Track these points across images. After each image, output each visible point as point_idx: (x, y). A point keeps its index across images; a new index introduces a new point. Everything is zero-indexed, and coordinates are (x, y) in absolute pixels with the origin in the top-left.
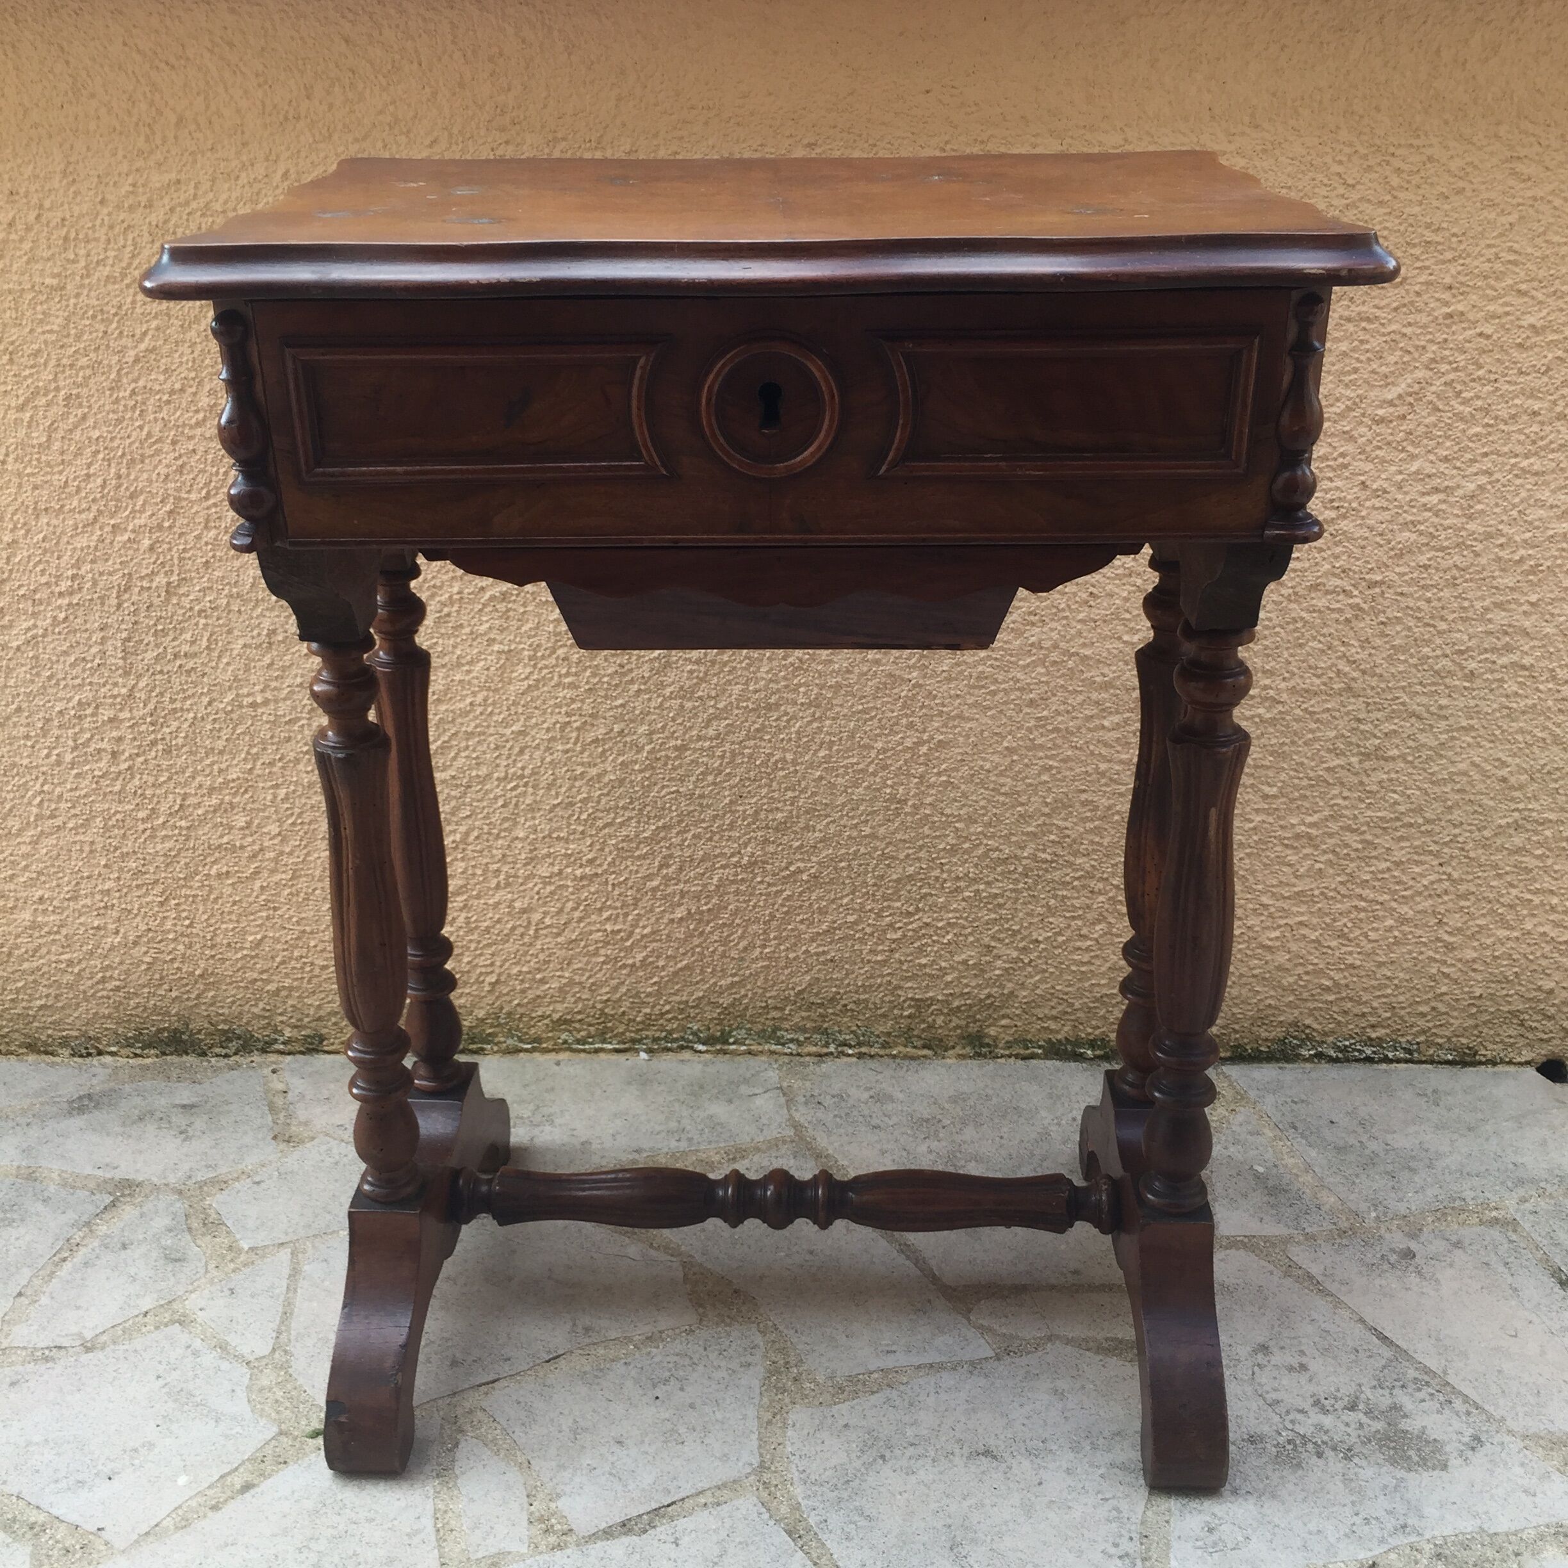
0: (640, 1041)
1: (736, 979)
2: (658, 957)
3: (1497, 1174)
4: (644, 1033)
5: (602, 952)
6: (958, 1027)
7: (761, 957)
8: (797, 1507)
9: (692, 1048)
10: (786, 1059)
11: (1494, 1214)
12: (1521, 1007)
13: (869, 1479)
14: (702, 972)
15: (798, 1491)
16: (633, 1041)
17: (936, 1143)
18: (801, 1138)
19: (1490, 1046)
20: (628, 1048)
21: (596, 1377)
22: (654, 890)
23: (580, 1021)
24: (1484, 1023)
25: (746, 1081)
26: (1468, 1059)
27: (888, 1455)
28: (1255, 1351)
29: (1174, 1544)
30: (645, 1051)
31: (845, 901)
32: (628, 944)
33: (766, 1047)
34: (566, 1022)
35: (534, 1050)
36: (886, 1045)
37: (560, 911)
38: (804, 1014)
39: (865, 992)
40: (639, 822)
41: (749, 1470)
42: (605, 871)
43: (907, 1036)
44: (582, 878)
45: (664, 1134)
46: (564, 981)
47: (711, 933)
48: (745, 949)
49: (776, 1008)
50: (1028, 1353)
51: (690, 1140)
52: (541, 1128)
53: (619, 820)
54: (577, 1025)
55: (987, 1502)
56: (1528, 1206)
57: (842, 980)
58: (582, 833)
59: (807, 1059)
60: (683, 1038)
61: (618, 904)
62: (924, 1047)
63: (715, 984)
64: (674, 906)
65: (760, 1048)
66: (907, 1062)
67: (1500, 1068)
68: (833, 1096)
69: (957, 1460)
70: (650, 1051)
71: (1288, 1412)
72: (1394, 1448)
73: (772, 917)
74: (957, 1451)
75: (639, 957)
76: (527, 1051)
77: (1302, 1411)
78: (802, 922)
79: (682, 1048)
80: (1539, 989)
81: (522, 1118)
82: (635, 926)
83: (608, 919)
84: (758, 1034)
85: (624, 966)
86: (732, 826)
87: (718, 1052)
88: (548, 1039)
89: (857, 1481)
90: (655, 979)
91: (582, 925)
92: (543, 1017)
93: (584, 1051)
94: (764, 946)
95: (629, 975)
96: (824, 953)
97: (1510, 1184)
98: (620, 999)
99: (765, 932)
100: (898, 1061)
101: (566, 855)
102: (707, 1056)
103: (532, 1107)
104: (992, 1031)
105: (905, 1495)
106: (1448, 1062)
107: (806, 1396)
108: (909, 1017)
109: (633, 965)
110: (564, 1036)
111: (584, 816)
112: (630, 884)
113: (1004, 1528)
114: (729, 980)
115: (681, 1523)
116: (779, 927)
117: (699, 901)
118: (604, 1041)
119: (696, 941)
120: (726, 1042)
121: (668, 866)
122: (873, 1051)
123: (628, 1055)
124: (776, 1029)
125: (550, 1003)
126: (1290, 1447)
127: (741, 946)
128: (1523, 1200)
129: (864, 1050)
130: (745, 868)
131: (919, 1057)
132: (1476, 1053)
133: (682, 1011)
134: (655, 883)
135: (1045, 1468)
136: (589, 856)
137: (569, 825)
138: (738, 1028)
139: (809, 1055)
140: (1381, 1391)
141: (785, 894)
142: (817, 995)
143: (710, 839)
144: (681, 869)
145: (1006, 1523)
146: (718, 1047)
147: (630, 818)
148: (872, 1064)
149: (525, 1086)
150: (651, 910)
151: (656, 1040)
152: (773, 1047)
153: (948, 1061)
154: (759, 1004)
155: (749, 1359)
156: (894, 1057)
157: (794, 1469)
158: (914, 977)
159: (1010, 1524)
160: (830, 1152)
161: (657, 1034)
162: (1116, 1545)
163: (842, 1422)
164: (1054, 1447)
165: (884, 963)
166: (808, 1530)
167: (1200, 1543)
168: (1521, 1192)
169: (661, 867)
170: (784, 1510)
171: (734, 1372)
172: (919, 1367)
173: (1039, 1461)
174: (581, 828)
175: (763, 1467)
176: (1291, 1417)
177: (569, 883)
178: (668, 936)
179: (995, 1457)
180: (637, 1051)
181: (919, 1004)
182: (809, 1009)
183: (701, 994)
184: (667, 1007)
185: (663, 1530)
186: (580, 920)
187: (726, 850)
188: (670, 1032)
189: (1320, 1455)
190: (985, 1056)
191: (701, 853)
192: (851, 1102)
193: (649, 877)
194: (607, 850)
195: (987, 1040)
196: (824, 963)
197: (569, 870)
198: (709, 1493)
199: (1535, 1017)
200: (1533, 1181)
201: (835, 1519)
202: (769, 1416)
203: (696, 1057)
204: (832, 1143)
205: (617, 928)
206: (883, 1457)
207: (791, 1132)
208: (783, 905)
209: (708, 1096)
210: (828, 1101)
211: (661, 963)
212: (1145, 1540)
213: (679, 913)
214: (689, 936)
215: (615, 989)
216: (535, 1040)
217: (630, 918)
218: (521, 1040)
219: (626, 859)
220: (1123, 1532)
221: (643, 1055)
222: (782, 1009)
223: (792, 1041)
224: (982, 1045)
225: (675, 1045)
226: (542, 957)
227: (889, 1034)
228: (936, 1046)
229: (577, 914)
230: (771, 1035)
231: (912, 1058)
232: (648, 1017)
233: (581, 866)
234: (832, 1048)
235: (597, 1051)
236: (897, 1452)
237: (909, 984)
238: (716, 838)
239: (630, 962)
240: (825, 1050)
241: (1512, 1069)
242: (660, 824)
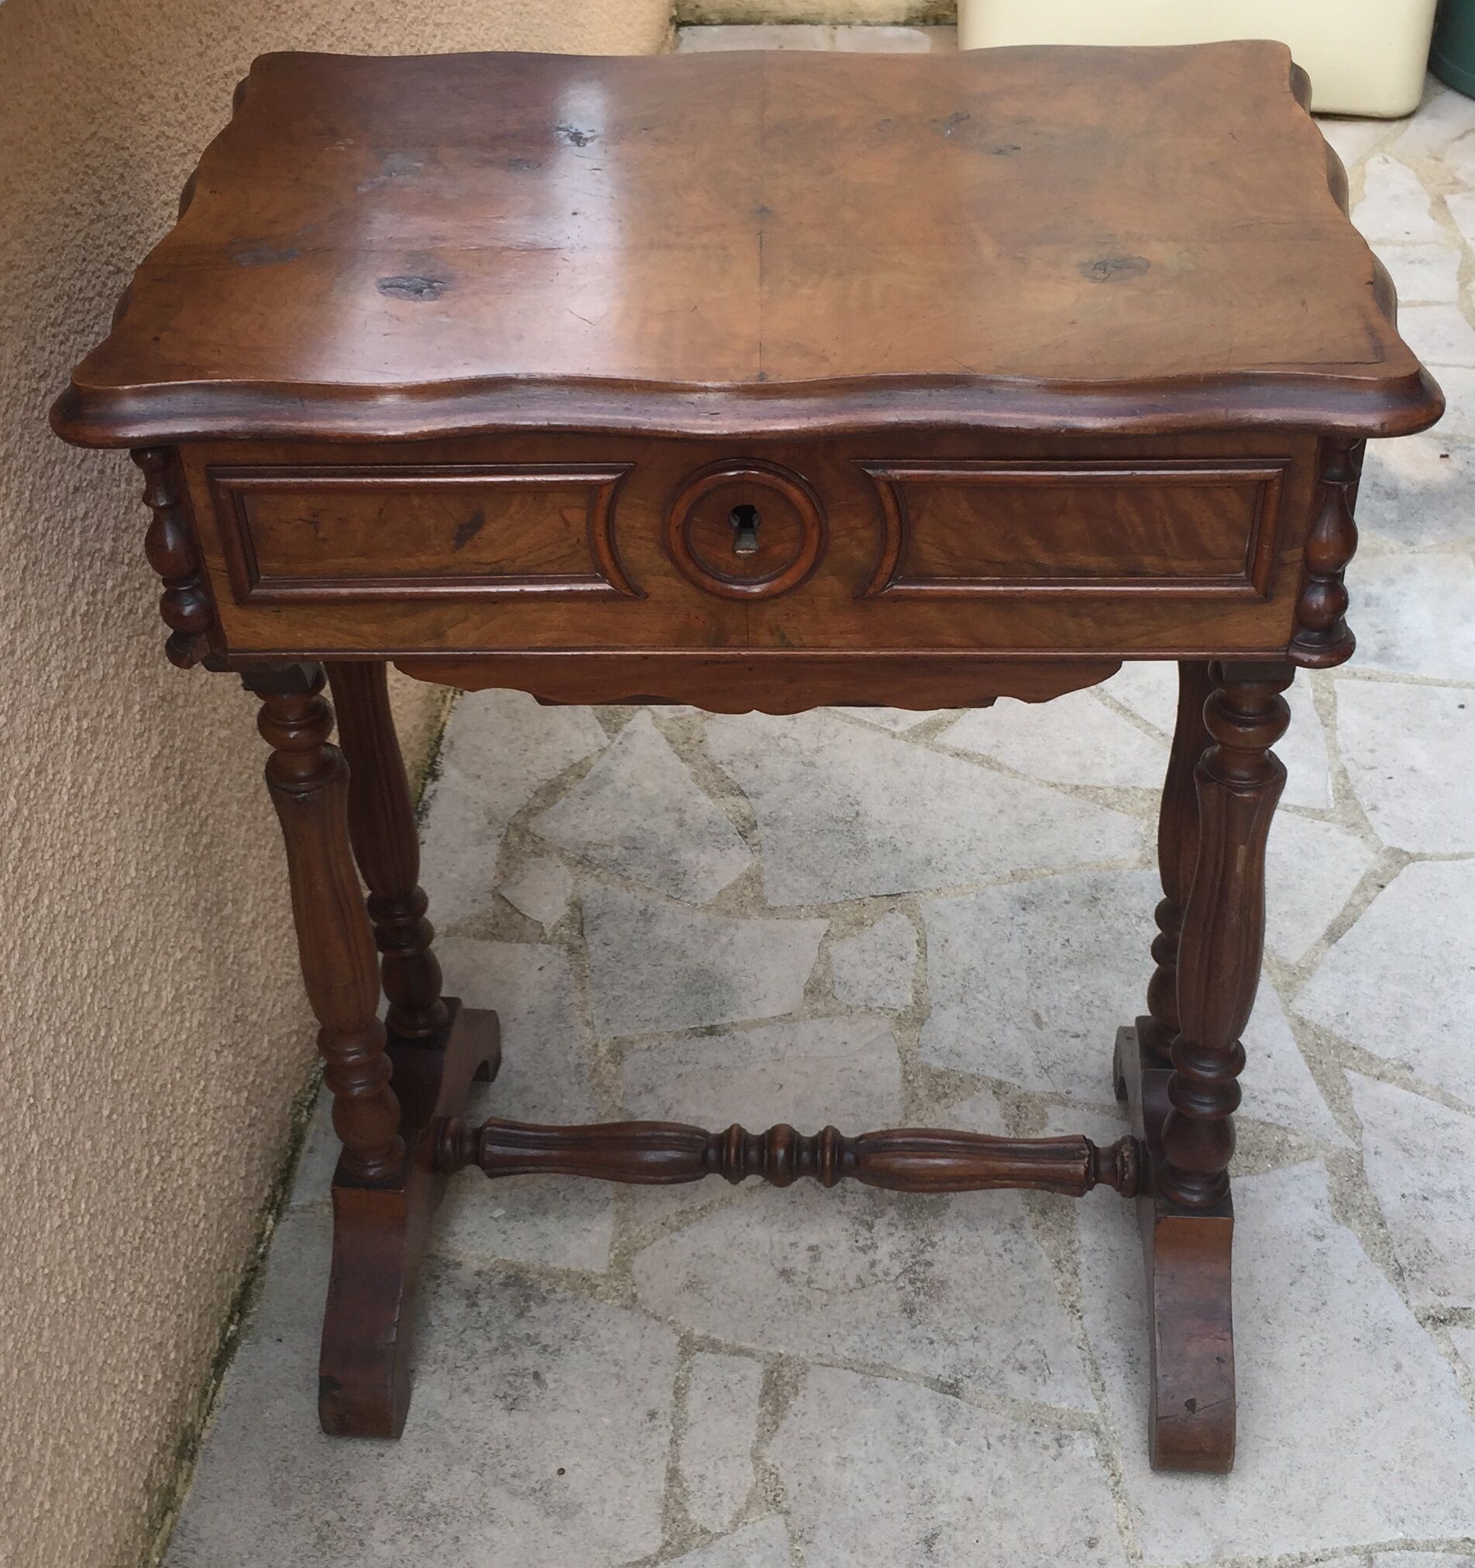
3: (543, 1030)
6: (172, 1456)
11: (603, 1049)
29: (1041, 1400)
50: (778, 1483)
55: (996, 1551)
56: (597, 1023)
71: (874, 1275)
77: (873, 1264)
97: (561, 1025)
104: (188, 1419)
113: (1029, 1540)
126: (919, 1284)
128: (587, 1023)
131: (169, 1533)
135: (948, 1492)
145: (1022, 1538)
159: (1024, 1534)
162: (1045, 1447)
164: (920, 1479)
167: (1039, 1380)
168: (574, 1021)
173: (939, 1496)
176: (880, 1274)
179: (934, 1536)
181: (147, 1483)
189: (929, 1264)
190: (194, 1452)
195: (189, 1434)
200: (559, 1007)
224: (188, 1446)
227: (143, 1550)
228: (170, 1501)
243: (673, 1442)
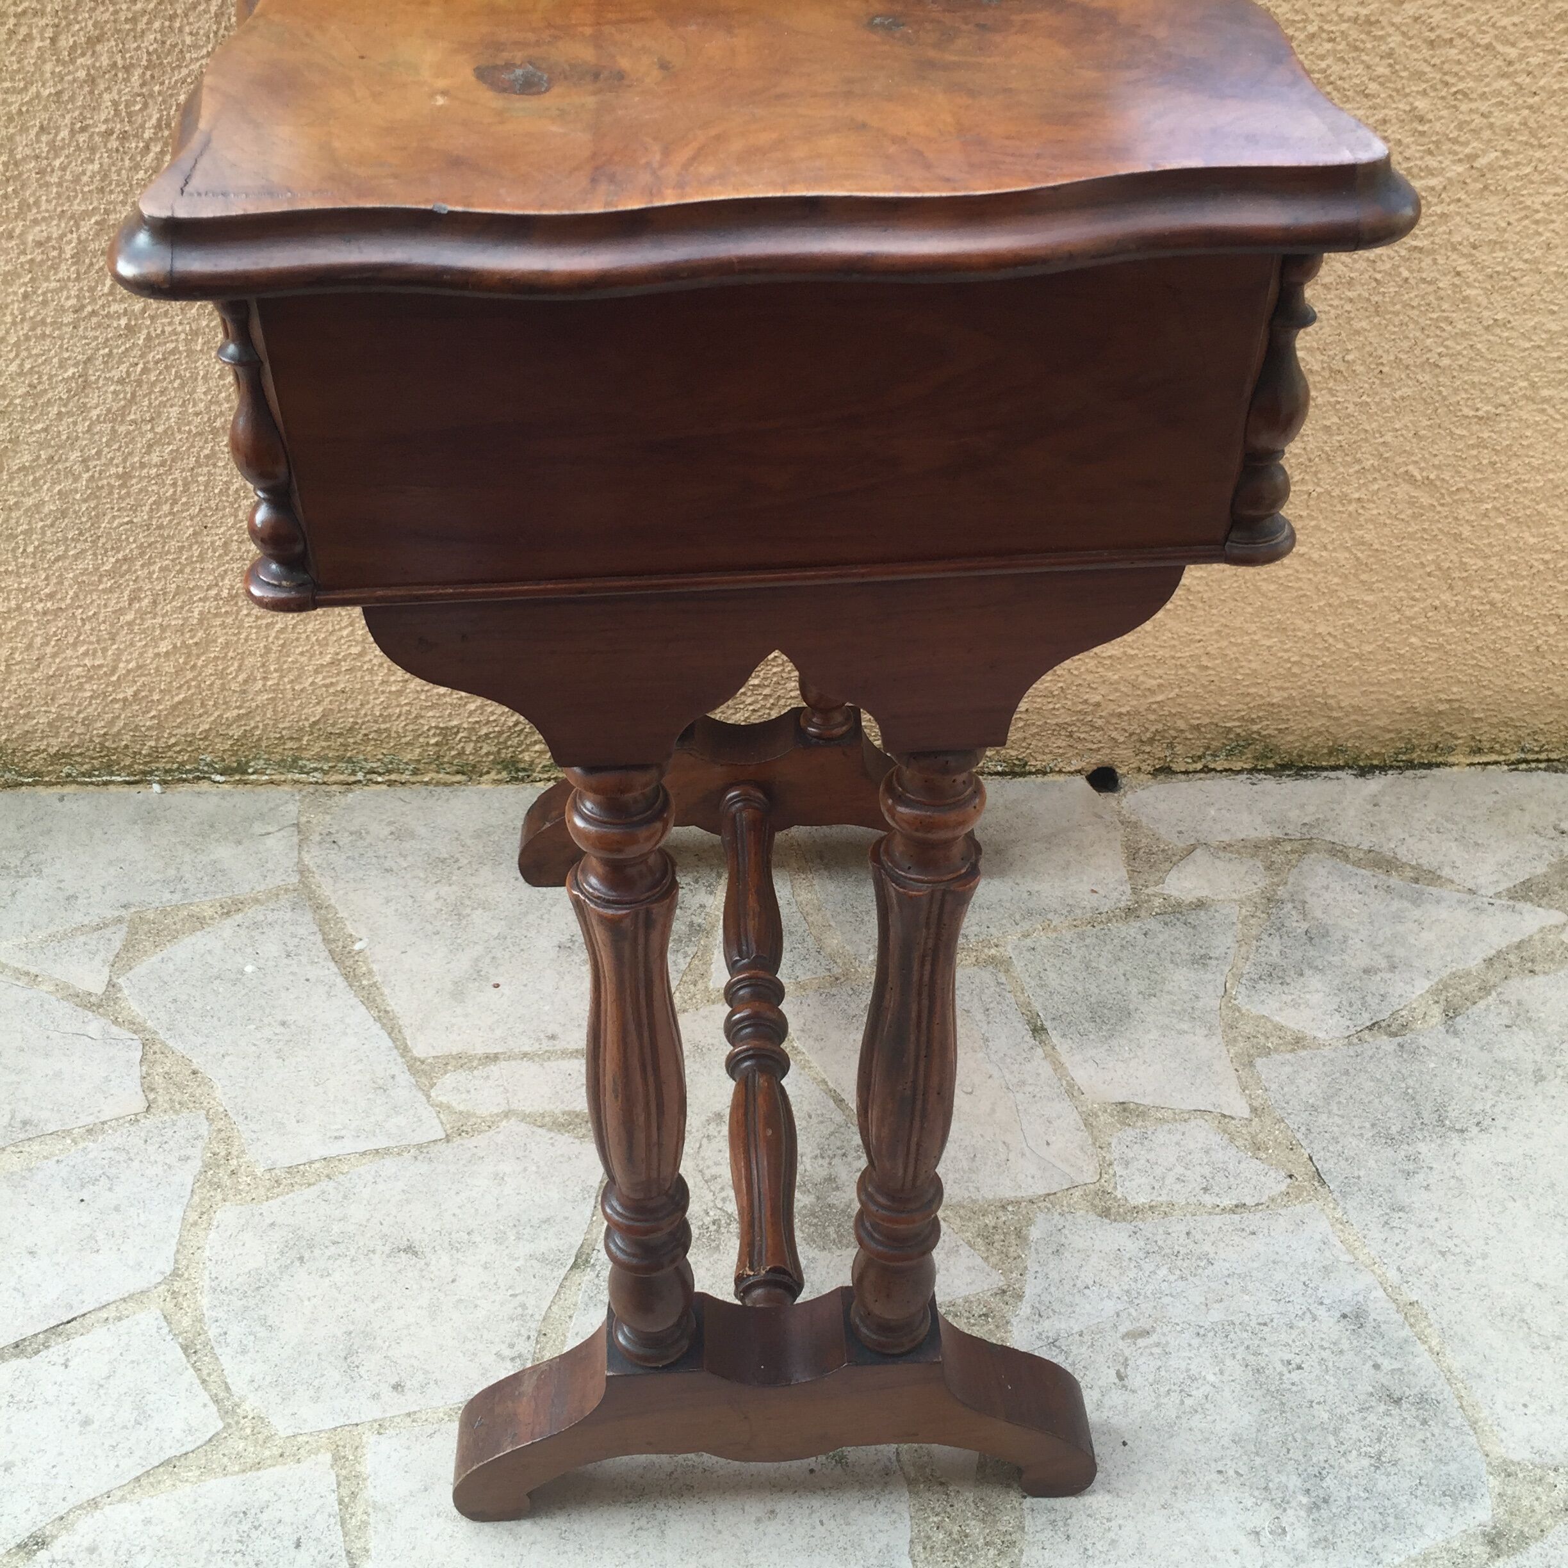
0: (151, 773)
1: (242, 711)
2: (151, 691)
3: (1008, 905)
4: (154, 766)
5: (87, 686)
6: (488, 754)
7: (264, 690)
8: (200, 1320)
9: (209, 779)
10: (311, 789)
11: (993, 951)
12: (1068, 720)
13: (282, 1284)
14: (203, 705)
15: (205, 1301)
16: (144, 773)
17: (446, 888)
18: (306, 886)
19: (1040, 757)
20: (140, 779)
21: (24, 1178)
22: (130, 624)
23: (80, 754)
24: (1033, 735)
25: (262, 817)
26: (1017, 769)
27: (306, 1256)
28: (709, 1122)
30: (159, 782)
31: (345, 633)
32: (114, 678)
33: (290, 776)
34: (64, 755)
35: (35, 784)
36: (415, 772)
37: (29, 646)
38: (324, 744)
39: (384, 722)
40: (95, 554)
41: (160, 1278)
42: (68, 607)
43: (437, 761)
44: (45, 613)
45: (158, 884)
46: (52, 716)
47: (206, 666)
48: (246, 682)
49: (291, 739)
50: (480, 1132)
51: (185, 890)
52: (25, 880)
53: (71, 553)
54: (79, 759)
55: (395, 1304)
56: (1029, 942)
57: (357, 710)
58: (33, 566)
59: (334, 787)
60: (197, 770)
61: (93, 639)
62: (458, 773)
63: (220, 716)
64: (155, 641)
65: (283, 778)
66: (439, 789)
67: (1050, 778)
68: (351, 833)
69: (377, 1259)
70: (163, 782)
71: (722, 1189)
72: (816, 1225)
73: (268, 650)
74: (379, 1248)
75: (130, 692)
76: (28, 784)
78: (302, 654)
79: (199, 778)
80: (1086, 702)
81: (8, 868)
82: (117, 658)
83: (86, 654)
84: (278, 764)
85: (115, 701)
86: (202, 558)
87: (239, 782)
88: (49, 773)
89: (268, 1288)
90: (153, 713)
91: (57, 660)
92: (38, 751)
93: (92, 783)
94: (265, 679)
95: (123, 709)
96: (332, 684)
97: (1018, 917)
98: (119, 733)
99: (263, 665)
100: (431, 787)
101: (20, 590)
102: (226, 786)
103: (22, 855)
104: (527, 757)
105: (314, 1301)
106: (998, 773)
107: (239, 1192)
108: (436, 744)
109: (125, 700)
110: (66, 770)
111: (30, 549)
112: (101, 619)
113: (405, 1332)
114: (235, 712)
115: (77, 1342)
116: (278, 659)
117: (182, 634)
118: (112, 774)
119: (189, 675)
120: (245, 772)
121: (140, 600)
122: (404, 778)
123: (140, 787)
124: (295, 760)
125: (42, 738)
126: (713, 1228)
127: (240, 678)
128: (1026, 935)
129: (393, 777)
130: (227, 601)
131: (453, 783)
132: (1025, 764)
133: (190, 743)
134: (130, 617)
135: (463, 1263)
136: (47, 591)
137: (16, 558)
138: (254, 758)
139: (335, 783)
140: (820, 1161)
141: (278, 626)
142: (333, 725)
143: (181, 571)
144: (155, 603)
145: (408, 1326)
146: (237, 777)
147: (83, 551)
148: (401, 791)
149: (20, 827)
150: (132, 644)
151: (167, 771)
152: (297, 776)
153: (483, 786)
154: (272, 735)
155: (189, 1151)
156: (427, 784)
157: (206, 1277)
158: (432, 707)
159: (413, 1328)
160: (332, 902)
161: (168, 766)
162: (512, 1346)
163: (269, 1221)
164: (478, 1240)
165: (400, 693)
166: (205, 1344)
168: (1026, 925)
169: (131, 601)
170: (186, 1322)
171: (170, 1167)
172: (364, 1153)
173: (459, 1255)
174: (30, 561)
175: (176, 1274)
176: (724, 1194)
177: (32, 618)
178: (157, 670)
179: (415, 1254)
180: (150, 783)
181: (446, 733)
182: (327, 739)
183: (207, 727)
184: (173, 740)
185: (56, 1352)
186: (54, 655)
187: (201, 583)
188: (182, 764)
190: (522, 780)
191: (174, 586)
192: (369, 839)
193: (120, 612)
194: (66, 583)
195: (522, 765)
196: (334, 694)
197: (29, 605)
198: (113, 1307)
199: (1083, 729)
200: (1043, 912)
201: (236, 1331)
202: (193, 1216)
203: (214, 789)
204: (335, 892)
205: (97, 663)
206: (301, 1259)
207: (295, 879)
208: (277, 638)
209: (217, 835)
210: (344, 839)
211: (156, 697)
212: (542, 1339)
213: (164, 647)
214: (179, 671)
215: (112, 723)
216: (35, 774)
217: (110, 653)
218: (20, 775)
219: (91, 592)
220: (523, 1331)
221: (156, 788)
222: (299, 739)
223: (316, 770)
224: (517, 770)
225: (190, 776)
226: (21, 692)
227: (418, 761)
228: (470, 772)
229: (49, 650)
230: (293, 764)
231: (446, 784)
232: (155, 749)
233: (41, 600)
234: (360, 776)
235: (106, 783)
236: (317, 1252)
237: (431, 714)
238: (188, 570)
239: (121, 696)
240: (353, 779)
241: (1061, 778)
242: (120, 556)
243: (525, 1055)
